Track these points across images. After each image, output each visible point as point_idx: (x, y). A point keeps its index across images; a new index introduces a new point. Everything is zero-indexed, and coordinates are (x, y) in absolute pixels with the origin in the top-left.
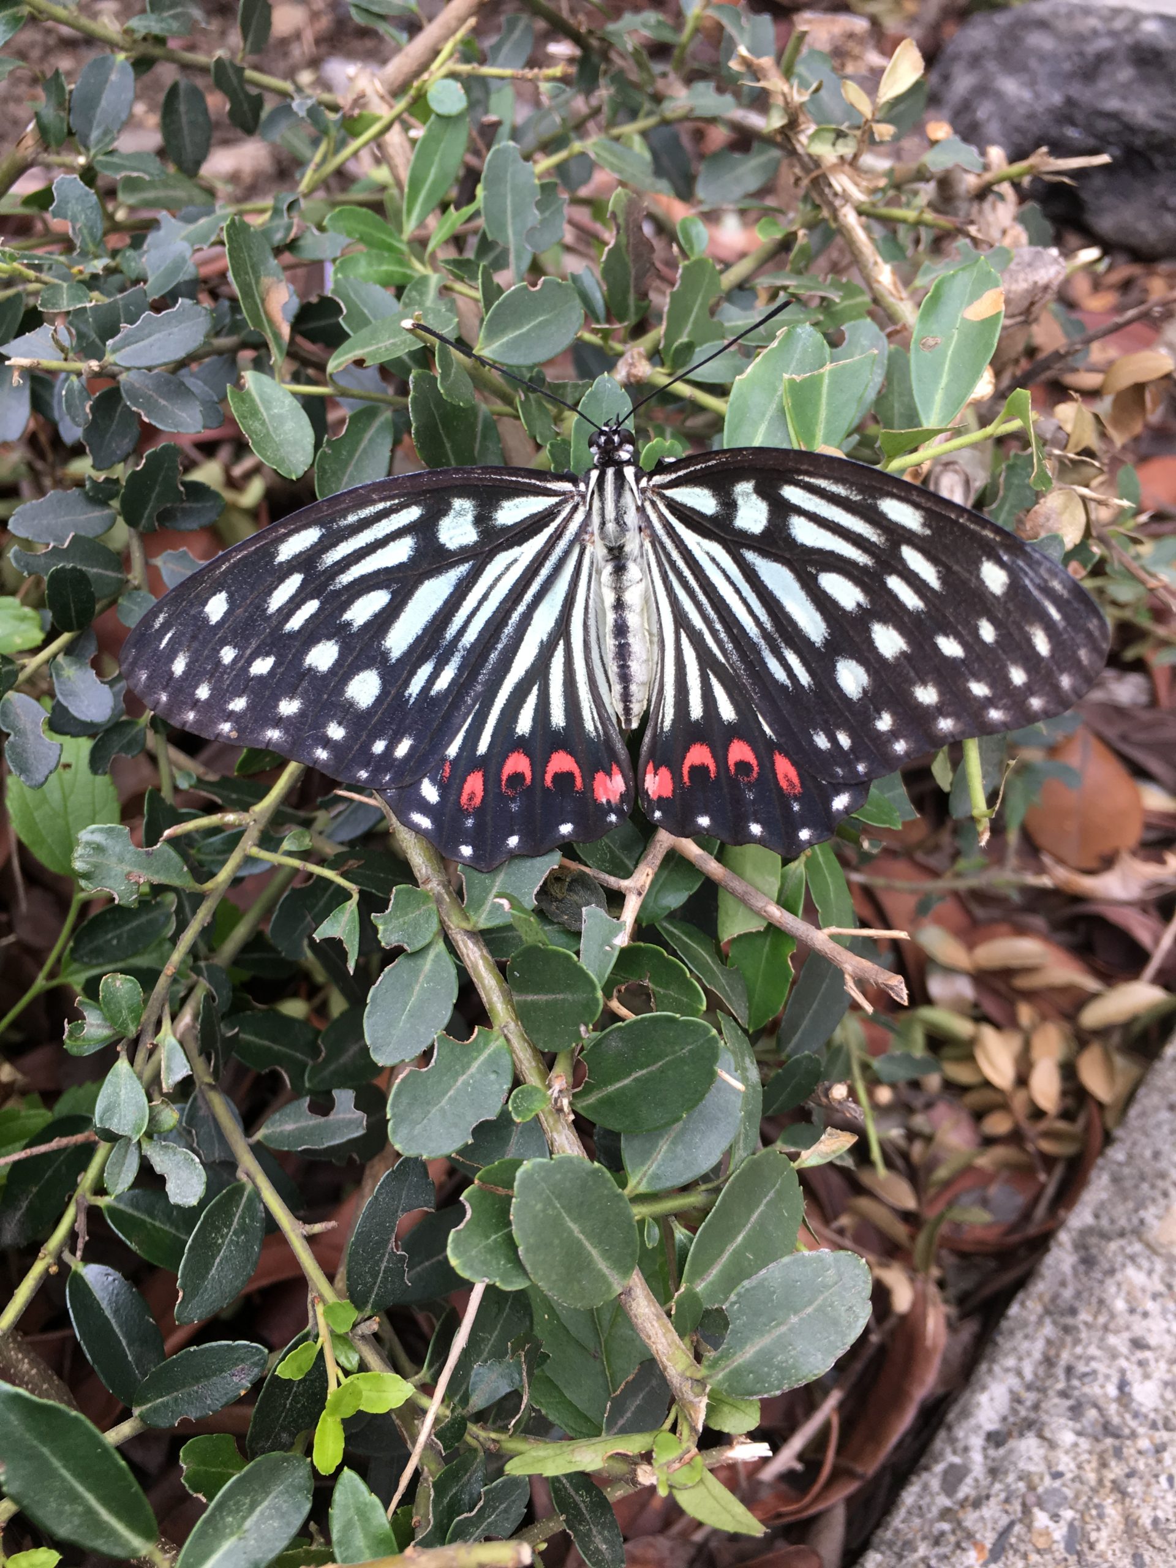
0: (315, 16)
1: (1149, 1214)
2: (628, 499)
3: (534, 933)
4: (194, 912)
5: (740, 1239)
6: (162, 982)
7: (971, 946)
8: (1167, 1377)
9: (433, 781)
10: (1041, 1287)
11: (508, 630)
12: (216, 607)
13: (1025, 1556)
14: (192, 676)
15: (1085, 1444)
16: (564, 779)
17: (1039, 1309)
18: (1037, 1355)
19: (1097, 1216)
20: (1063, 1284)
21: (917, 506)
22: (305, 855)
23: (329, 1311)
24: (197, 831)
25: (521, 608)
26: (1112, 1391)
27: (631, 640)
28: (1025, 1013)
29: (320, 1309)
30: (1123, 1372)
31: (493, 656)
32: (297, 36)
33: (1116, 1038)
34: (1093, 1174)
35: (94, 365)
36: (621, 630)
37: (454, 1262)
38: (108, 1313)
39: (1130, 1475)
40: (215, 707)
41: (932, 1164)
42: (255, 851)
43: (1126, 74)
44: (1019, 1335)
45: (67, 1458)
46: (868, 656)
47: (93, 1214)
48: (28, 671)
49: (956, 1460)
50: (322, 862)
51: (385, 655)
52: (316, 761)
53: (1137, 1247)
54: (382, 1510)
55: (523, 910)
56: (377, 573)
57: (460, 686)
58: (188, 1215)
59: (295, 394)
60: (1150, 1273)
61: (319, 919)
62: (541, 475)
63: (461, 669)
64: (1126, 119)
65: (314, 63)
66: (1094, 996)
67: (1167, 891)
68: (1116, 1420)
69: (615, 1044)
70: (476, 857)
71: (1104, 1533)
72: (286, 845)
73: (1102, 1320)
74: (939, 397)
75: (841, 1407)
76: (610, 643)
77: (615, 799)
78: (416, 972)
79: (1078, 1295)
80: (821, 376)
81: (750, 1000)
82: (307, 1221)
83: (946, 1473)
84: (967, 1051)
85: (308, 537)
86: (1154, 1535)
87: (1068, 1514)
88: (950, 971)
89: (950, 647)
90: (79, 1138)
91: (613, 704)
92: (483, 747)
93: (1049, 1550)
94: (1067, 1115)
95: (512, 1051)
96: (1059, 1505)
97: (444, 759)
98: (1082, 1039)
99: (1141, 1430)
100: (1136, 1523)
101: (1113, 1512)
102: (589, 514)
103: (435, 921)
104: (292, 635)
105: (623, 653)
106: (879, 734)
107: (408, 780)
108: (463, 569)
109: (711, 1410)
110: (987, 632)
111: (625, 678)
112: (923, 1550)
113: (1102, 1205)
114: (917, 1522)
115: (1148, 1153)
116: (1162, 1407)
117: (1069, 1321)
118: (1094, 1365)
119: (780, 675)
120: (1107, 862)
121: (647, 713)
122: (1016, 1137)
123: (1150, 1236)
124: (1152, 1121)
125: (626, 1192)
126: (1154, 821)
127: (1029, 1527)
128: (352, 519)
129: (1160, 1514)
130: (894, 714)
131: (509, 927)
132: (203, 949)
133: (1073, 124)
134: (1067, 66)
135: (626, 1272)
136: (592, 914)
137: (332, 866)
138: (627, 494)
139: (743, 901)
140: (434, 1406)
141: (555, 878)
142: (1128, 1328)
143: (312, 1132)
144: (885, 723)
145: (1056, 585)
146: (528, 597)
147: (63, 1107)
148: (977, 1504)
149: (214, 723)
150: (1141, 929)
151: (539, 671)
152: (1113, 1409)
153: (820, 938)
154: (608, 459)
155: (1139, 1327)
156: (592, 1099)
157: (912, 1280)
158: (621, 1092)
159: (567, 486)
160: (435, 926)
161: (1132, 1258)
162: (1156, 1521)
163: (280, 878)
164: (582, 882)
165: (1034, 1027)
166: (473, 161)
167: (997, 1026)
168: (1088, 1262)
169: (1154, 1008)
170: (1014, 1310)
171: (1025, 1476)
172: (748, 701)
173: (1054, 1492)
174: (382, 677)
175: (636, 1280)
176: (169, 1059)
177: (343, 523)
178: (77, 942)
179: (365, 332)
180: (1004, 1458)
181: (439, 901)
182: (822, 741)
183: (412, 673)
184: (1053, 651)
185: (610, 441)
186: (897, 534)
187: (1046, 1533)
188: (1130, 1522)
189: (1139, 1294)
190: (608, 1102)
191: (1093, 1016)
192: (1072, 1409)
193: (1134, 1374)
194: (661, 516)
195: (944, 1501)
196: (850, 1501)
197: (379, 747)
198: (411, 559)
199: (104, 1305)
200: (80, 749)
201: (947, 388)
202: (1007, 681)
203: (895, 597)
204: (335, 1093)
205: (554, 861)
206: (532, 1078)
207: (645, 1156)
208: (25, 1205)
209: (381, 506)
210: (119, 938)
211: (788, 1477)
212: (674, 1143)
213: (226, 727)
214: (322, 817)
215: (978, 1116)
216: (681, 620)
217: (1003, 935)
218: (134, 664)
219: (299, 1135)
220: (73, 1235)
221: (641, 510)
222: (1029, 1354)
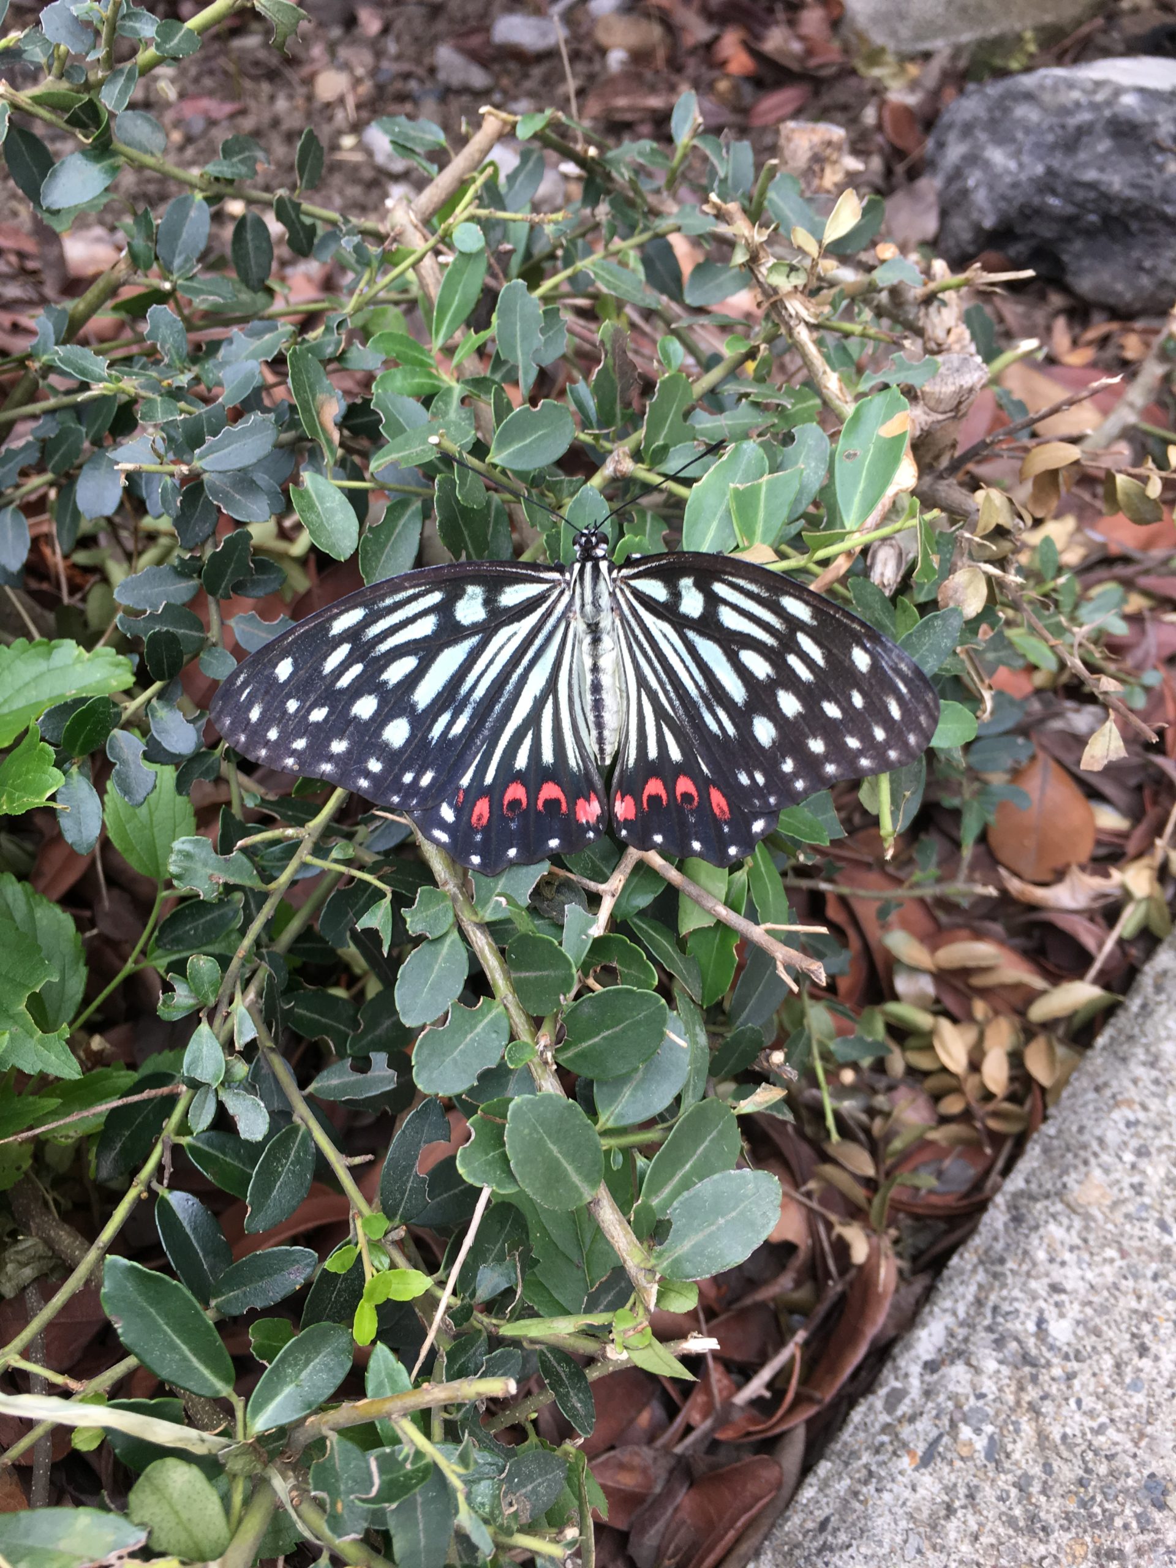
0: (357, 82)
1: (1070, 1179)
2: (602, 586)
3: (525, 924)
4: (259, 908)
5: (688, 1166)
6: (235, 963)
7: (934, 948)
8: (1080, 1317)
9: (450, 805)
10: (977, 1241)
11: (509, 687)
12: (284, 669)
13: (951, 1463)
14: (265, 722)
15: (1006, 1371)
16: (552, 804)
17: (975, 1260)
18: (970, 1298)
19: (1028, 1181)
20: (996, 1239)
21: (807, 603)
22: (348, 862)
23: (367, 1223)
24: (263, 842)
25: (520, 670)
26: (1031, 1327)
27: (604, 696)
28: (980, 1008)
29: (359, 1222)
30: (1041, 1312)
31: (498, 708)
32: (341, 100)
33: (1061, 1031)
34: (1029, 1146)
35: (185, 469)
36: (596, 688)
37: (461, 1170)
38: (188, 1230)
39: (1043, 1398)
40: (282, 747)
41: (889, 1137)
42: (309, 859)
43: (1104, 145)
44: (956, 1281)
45: (168, 1316)
46: (775, 714)
47: (177, 1150)
48: (129, 712)
49: (898, 1385)
50: (361, 868)
51: (413, 707)
52: (359, 788)
53: (1059, 1207)
54: (405, 1373)
55: (516, 905)
56: (408, 643)
57: (472, 731)
58: (253, 1149)
59: (342, 489)
60: (1069, 1229)
61: (359, 915)
62: (534, 566)
63: (472, 718)
64: (1103, 188)
65: (357, 128)
66: (1043, 993)
67: (1111, 900)
68: (1034, 1352)
69: (587, 1010)
70: (483, 864)
71: (1020, 1445)
72: (335, 854)
73: (1025, 1267)
74: (857, 499)
75: (806, 1345)
76: (589, 698)
77: (593, 820)
78: (436, 955)
79: (1007, 1247)
80: (760, 485)
81: (704, 981)
82: (351, 1154)
83: (888, 1395)
84: (925, 1041)
85: (355, 616)
86: (1062, 1448)
87: (989, 1429)
88: (914, 970)
89: (832, 710)
90: (165, 1090)
91: (591, 745)
92: (489, 779)
93: (972, 1458)
94: (1012, 1098)
95: (510, 1017)
96: (981, 1421)
97: (458, 788)
98: (1029, 1032)
99: (1055, 1361)
100: (1047, 1438)
101: (1027, 1428)
102: (573, 597)
103: (451, 914)
104: (342, 691)
105: (598, 705)
106: (784, 774)
107: (430, 804)
108: (474, 640)
109: (661, 1296)
110: (858, 700)
111: (600, 725)
112: (866, 1457)
113: (1033, 1172)
114: (862, 1435)
115: (1074, 1128)
116: (1074, 1341)
117: (998, 1268)
118: (1016, 1305)
119: (714, 727)
120: (1059, 875)
121: (617, 753)
122: (966, 1116)
123: (1070, 1198)
124: (1080, 1101)
125: (598, 1127)
126: (1106, 838)
127: (955, 1439)
128: (389, 601)
129: (1069, 1431)
130: (795, 760)
131: (508, 921)
132: (265, 939)
133: (1054, 192)
134: (1050, 138)
135: (594, 1184)
136: (573, 911)
137: (371, 871)
138: (602, 584)
139: (697, 902)
140: (446, 1297)
141: (546, 882)
142: (1047, 1275)
143: (353, 1085)
144: (788, 766)
145: (903, 667)
146: (525, 662)
147: (148, 1067)
148: (912, 1419)
149: (280, 758)
150: (1086, 934)
151: (533, 720)
152: (1031, 1342)
153: (757, 932)
154: (587, 555)
155: (1057, 1274)
156: (570, 1053)
157: (868, 1237)
158: (593, 1048)
159: (556, 576)
160: (451, 919)
161: (1054, 1216)
162: (1064, 1437)
163: (327, 881)
164: (567, 885)
165: (988, 1021)
166: (492, 282)
167: (955, 1020)
168: (1017, 1219)
169: (1091, 1003)
170: (955, 1261)
171: (953, 1397)
172: (691, 746)
173: (975, 1410)
174: (411, 723)
175: (603, 1193)
176: (241, 1024)
177: (382, 605)
178: (161, 932)
179: (400, 439)
180: (936, 1383)
181: (454, 899)
182: (744, 779)
183: (434, 721)
184: (903, 715)
185: (588, 541)
186: (794, 624)
187: (970, 1443)
188: (1042, 1437)
189: (1058, 1247)
190: (582, 1055)
191: (1039, 1011)
192: (996, 1341)
193: (1051, 1313)
194: (627, 600)
195: (885, 1418)
196: (810, 1423)
197: (408, 778)
198: (434, 633)
199: (185, 1224)
200: (168, 774)
201: (864, 491)
202: (872, 737)
203: (793, 671)
204: (372, 1055)
205: (544, 868)
206: (525, 1036)
207: (612, 1099)
208: (119, 1145)
209: (411, 592)
210: (196, 929)
211: (757, 1403)
212: (635, 1089)
213: (290, 762)
214: (362, 831)
215: (936, 1098)
216: (642, 682)
217: (963, 939)
218: (221, 712)
219: (344, 1088)
220: (160, 1168)
221: (613, 595)
222: (963, 1297)
